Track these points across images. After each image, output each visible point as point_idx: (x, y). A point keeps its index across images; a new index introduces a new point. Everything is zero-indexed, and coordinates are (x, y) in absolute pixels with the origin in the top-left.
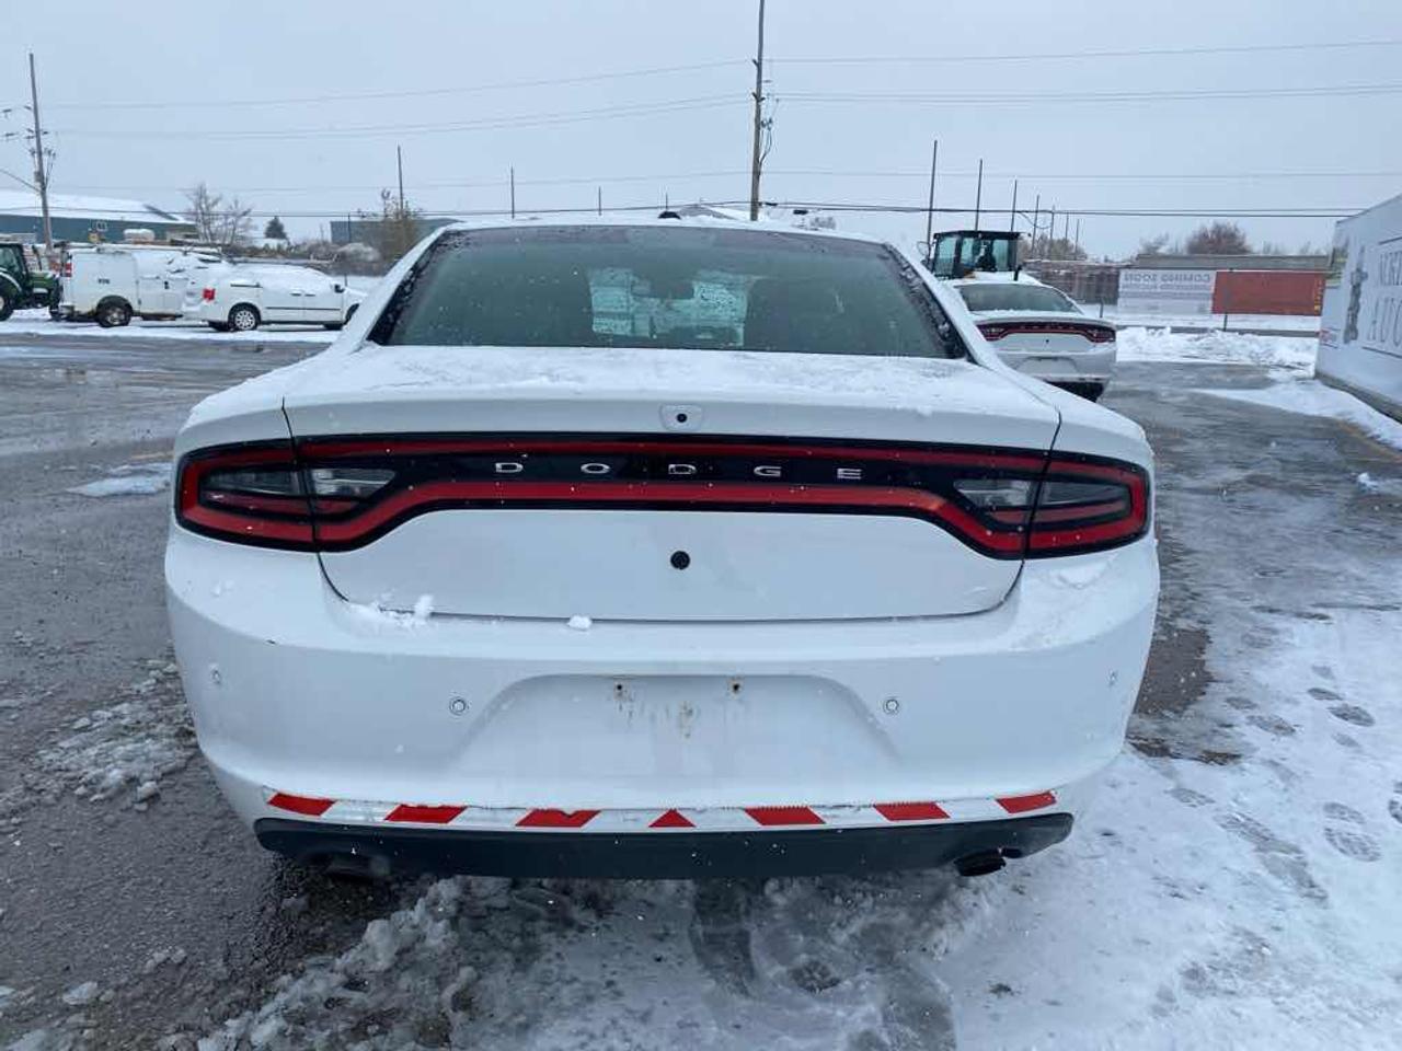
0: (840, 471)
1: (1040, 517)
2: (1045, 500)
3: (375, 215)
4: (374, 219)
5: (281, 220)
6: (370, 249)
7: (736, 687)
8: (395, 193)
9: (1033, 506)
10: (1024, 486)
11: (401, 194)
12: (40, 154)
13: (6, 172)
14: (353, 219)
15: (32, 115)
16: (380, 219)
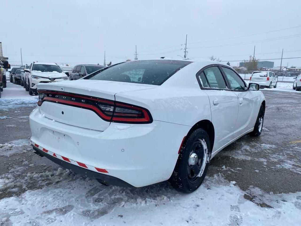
0: (82, 100)
1: (115, 114)
2: (116, 111)
3: (248, 61)
4: (247, 62)
5: (230, 62)
6: (245, 68)
7: (64, 135)
8: (253, 56)
9: (114, 112)
10: (112, 107)
11: (254, 56)
12: (186, 52)
13: (180, 56)
14: (243, 62)
15: (185, 45)
16: (249, 61)
